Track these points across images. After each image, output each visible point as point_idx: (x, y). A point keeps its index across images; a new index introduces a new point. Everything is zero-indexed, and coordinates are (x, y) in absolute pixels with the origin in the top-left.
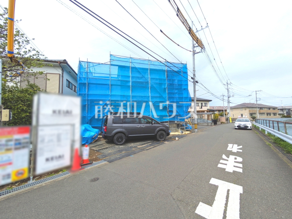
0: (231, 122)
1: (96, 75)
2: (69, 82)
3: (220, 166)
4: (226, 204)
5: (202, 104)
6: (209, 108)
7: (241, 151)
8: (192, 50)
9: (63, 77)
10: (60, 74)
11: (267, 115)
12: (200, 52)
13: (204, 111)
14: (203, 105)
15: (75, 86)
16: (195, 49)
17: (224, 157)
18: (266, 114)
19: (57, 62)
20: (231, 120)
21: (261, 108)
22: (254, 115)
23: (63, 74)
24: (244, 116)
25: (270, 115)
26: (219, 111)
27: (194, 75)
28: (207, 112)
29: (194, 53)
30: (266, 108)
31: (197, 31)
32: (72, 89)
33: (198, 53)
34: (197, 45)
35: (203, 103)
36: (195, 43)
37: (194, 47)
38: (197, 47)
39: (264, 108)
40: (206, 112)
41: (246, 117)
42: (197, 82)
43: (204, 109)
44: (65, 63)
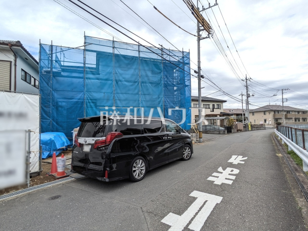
0: (250, 129)
1: (66, 64)
2: (26, 73)
3: (210, 179)
4: (197, 214)
5: (213, 105)
6: (223, 112)
7: (243, 162)
8: (196, 35)
9: (15, 65)
10: (11, 62)
11: (296, 121)
12: (206, 38)
13: (216, 116)
14: (216, 107)
15: (35, 79)
16: (201, 33)
17: (220, 169)
18: (294, 119)
19: (7, 44)
20: (250, 126)
21: (288, 112)
22: (280, 121)
23: (15, 61)
24: (267, 122)
25: (299, 121)
26: (237, 115)
27: (199, 68)
28: (220, 116)
29: (199, 39)
30: (295, 111)
31: (204, 9)
32: (30, 84)
33: (204, 38)
34: (202, 28)
35: (216, 104)
36: (200, 25)
37: (199, 30)
38: (203, 30)
39: (292, 111)
40: (218, 116)
41: (270, 123)
42: (202, 77)
43: (217, 112)
44: (18, 46)
